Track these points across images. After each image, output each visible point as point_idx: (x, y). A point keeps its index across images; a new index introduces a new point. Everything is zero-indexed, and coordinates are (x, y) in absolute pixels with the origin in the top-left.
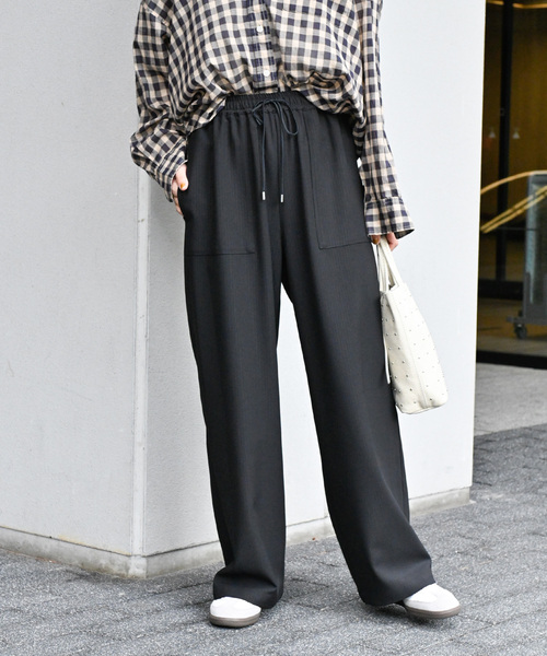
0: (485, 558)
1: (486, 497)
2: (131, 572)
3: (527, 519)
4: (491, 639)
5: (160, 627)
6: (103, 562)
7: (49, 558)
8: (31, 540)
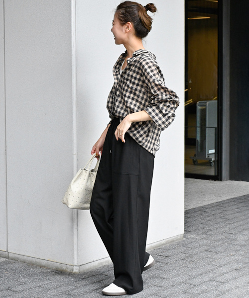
0: (191, 261)
1: (189, 237)
2: (74, 271)
3: (204, 245)
4: (196, 291)
5: (88, 291)
6: (64, 268)
7: (45, 267)
8: (38, 260)
